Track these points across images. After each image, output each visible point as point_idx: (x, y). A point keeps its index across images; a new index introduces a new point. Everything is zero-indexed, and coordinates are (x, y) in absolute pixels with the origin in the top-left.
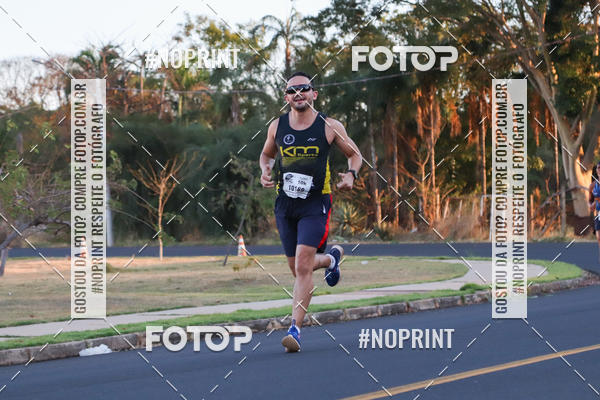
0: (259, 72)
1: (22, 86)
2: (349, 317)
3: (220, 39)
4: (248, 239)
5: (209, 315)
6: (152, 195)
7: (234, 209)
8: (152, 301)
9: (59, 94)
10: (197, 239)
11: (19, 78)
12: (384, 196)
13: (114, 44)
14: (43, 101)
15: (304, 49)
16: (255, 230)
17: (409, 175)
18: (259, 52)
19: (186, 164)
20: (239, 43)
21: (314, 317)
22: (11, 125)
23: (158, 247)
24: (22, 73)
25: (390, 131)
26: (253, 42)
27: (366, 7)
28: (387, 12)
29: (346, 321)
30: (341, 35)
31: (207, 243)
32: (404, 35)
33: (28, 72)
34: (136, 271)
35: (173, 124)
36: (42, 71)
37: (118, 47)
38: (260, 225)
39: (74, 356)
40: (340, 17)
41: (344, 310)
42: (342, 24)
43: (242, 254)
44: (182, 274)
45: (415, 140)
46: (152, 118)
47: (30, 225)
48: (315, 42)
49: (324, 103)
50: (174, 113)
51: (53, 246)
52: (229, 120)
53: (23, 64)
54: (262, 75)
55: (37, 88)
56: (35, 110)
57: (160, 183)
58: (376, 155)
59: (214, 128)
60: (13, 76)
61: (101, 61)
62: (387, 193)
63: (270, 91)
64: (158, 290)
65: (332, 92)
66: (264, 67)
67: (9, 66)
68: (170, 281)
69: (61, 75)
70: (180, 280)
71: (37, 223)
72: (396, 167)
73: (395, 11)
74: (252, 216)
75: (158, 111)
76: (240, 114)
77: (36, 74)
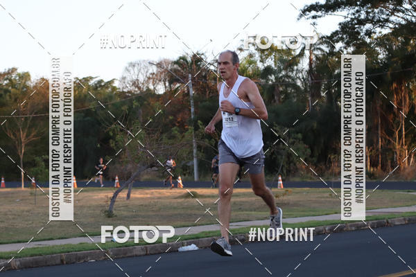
0: (292, 71)
1: (142, 79)
2: (349, 228)
3: (268, 50)
4: (284, 178)
7: (276, 158)
9: (165, 84)
11: (140, 74)
12: (371, 151)
13: (200, 52)
14: (154, 88)
15: (321, 56)
16: (289, 171)
17: (388, 137)
18: (293, 58)
20: (280, 52)
21: (327, 229)
22: (135, 104)
24: (142, 71)
25: (376, 108)
26: (288, 53)
27: (362, 30)
28: (375, 33)
29: (348, 231)
30: (345, 48)
32: (386, 48)
33: (146, 70)
36: (154, 69)
37: (203, 54)
38: (292, 168)
39: (175, 251)
40: (345, 36)
41: (346, 224)
42: (346, 41)
43: (280, 187)
44: (243, 199)
45: (392, 116)
47: (148, 167)
48: (328, 52)
49: (333, 91)
52: (272, 101)
53: (142, 66)
54: (295, 72)
55: (151, 80)
56: (150, 94)
60: (136, 72)
61: (192, 63)
62: (373, 149)
63: (299, 83)
65: (338, 84)
66: (295, 68)
67: (134, 66)
68: (235, 203)
69: (166, 72)
70: (241, 204)
71: (152, 166)
72: (380, 132)
73: (380, 32)
74: (287, 163)
76: (279, 97)
77: (150, 71)
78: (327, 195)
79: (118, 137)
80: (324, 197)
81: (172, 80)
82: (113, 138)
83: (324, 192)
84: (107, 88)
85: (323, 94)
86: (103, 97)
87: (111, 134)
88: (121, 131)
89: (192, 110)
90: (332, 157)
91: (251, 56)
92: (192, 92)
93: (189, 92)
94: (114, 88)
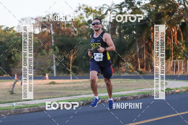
2: (130, 98)
3: (89, 11)
5: (86, 98)
6: (68, 60)
8: (69, 93)
9: (39, 29)
10: (82, 74)
11: (27, 24)
12: (141, 60)
13: (56, 13)
14: (34, 31)
17: (149, 54)
18: (102, 15)
19: (79, 50)
20: (95, 13)
21: (119, 98)
23: (70, 76)
24: (28, 22)
25: (143, 40)
26: (100, 13)
27: (135, 1)
28: (142, 3)
29: (129, 99)
30: (128, 10)
31: (85, 75)
32: (147, 10)
33: (30, 22)
34: (63, 84)
35: (75, 38)
36: (34, 21)
37: (58, 14)
40: (127, 4)
41: (128, 96)
42: (128, 7)
44: (78, 85)
45: (150, 43)
46: (68, 36)
48: (119, 12)
49: (122, 31)
50: (75, 35)
51: (38, 76)
53: (28, 20)
57: (71, 56)
58: (139, 48)
59: (88, 39)
60: (25, 23)
62: (142, 59)
63: (105, 28)
64: (70, 90)
65: (124, 28)
66: (103, 20)
67: (24, 20)
68: (74, 87)
69: (40, 23)
70: (77, 87)
72: (145, 51)
73: (145, 3)
75: (70, 34)
77: (32, 23)
78: (119, 82)
79: (16, 55)
80: (118, 83)
81: (43, 27)
82: (14, 55)
83: (118, 81)
84: (11, 31)
85: (117, 33)
86: (8, 35)
87: (13, 53)
88: (18, 51)
89: (53, 41)
90: (122, 63)
91: (81, 14)
92: (53, 33)
93: (51, 32)
94: (14, 31)
